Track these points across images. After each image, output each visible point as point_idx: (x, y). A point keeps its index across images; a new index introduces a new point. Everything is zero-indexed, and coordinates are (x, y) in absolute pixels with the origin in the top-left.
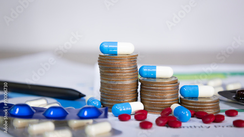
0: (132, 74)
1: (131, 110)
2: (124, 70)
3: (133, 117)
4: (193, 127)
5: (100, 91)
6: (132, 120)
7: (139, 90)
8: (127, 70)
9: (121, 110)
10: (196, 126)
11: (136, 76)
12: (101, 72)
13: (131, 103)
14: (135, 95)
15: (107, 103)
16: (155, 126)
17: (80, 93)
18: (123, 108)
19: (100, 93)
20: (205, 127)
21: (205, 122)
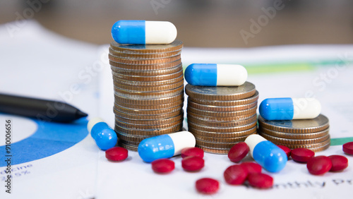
0: (173, 81)
1: (173, 150)
2: (158, 74)
3: (178, 163)
4: (294, 185)
5: (114, 112)
6: (178, 170)
7: (185, 108)
8: (163, 74)
9: (155, 150)
10: (299, 182)
11: (179, 84)
12: (115, 77)
13: (172, 135)
14: (179, 118)
15: (129, 135)
16: (224, 187)
17: (78, 110)
18: (158, 147)
19: (114, 115)
20: (317, 183)
21: (313, 171)
